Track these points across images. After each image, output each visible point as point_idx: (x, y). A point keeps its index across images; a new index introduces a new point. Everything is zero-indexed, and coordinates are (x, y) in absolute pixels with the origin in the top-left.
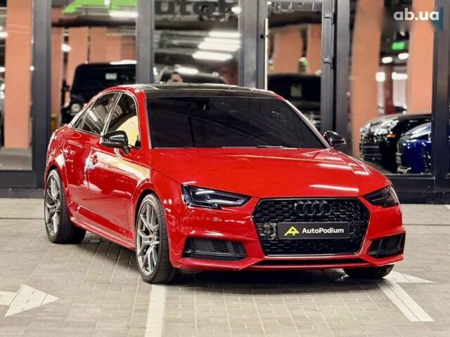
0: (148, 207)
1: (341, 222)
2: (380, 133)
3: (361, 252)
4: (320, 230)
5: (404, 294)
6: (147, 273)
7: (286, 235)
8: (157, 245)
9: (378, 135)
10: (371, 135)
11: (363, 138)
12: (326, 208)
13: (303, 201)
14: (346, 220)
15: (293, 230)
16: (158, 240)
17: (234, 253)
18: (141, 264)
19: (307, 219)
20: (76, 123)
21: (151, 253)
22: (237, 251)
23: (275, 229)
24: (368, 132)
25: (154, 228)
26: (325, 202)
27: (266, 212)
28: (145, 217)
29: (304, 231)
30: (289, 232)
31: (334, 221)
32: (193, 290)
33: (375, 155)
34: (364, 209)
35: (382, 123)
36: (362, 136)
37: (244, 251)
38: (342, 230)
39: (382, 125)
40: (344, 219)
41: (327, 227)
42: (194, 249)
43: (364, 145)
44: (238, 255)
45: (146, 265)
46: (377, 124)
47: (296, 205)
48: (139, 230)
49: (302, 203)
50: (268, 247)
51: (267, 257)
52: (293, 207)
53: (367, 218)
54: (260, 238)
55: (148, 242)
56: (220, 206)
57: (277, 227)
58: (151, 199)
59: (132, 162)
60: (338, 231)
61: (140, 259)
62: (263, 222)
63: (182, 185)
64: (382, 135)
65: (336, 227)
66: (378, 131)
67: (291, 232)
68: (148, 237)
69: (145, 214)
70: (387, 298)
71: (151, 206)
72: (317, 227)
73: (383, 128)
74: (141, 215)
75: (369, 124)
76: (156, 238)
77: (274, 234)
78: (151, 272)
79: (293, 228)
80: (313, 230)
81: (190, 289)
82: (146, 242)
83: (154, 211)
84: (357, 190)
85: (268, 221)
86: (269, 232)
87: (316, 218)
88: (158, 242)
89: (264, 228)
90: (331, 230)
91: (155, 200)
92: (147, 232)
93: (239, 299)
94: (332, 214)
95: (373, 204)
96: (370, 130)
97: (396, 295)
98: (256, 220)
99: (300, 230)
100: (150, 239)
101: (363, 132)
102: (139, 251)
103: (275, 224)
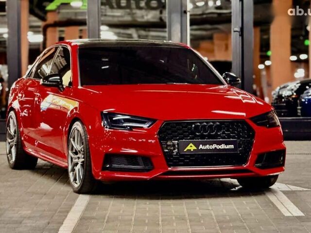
0: (76, 132)
1: (231, 139)
2: (286, 95)
3: (248, 164)
4: (214, 146)
5: (284, 198)
6: (76, 186)
7: (185, 150)
8: (83, 162)
9: (285, 96)
10: (280, 97)
11: (274, 99)
12: (219, 128)
13: (199, 122)
14: (235, 138)
15: (191, 146)
16: (83, 158)
17: (144, 166)
18: (72, 178)
19: (202, 137)
20: (29, 74)
21: (79, 169)
22: (145, 164)
23: (176, 146)
24: (277, 94)
25: (80, 148)
26: (218, 123)
27: (170, 132)
28: (74, 140)
29: (201, 147)
30: (189, 148)
31: (225, 138)
32: (112, 197)
33: (283, 110)
34: (250, 129)
35: (288, 86)
36: (273, 97)
37: (152, 164)
38: (232, 146)
39: (288, 88)
40: (233, 137)
41: (219, 143)
42: (111, 164)
43: (275, 103)
44: (147, 168)
45: (75, 180)
46: (284, 87)
47: (193, 126)
48: (70, 152)
49: (199, 124)
50: (171, 161)
51: (170, 169)
52: (191, 128)
53: (253, 136)
54: (165, 153)
55: (77, 160)
56: (132, 128)
57: (178, 144)
58: (78, 125)
59: (65, 97)
60: (229, 147)
61: (71, 174)
62: (167, 141)
63: (102, 112)
64: (288, 96)
65: (227, 143)
66: (286, 93)
67: (190, 148)
68: (77, 156)
69: (74, 138)
70: (271, 201)
71: (78, 131)
72: (211, 144)
73: (289, 90)
74: (72, 139)
75: (279, 88)
76: (82, 156)
77: (176, 150)
78: (79, 184)
79: (191, 144)
80: (208, 146)
81: (110, 197)
82: (75, 161)
83: (81, 135)
84: (244, 114)
85: (171, 139)
86: (172, 148)
87: (210, 137)
88: (83, 160)
89: (167, 145)
90: (223, 146)
91: (81, 125)
92: (76, 153)
93: (148, 203)
94: (223, 133)
95: (258, 125)
96: (279, 92)
97: (278, 199)
98: (161, 139)
99: (197, 146)
100: (79, 158)
101: (274, 94)
102: (70, 168)
103: (176, 142)
